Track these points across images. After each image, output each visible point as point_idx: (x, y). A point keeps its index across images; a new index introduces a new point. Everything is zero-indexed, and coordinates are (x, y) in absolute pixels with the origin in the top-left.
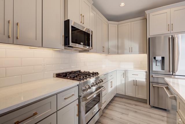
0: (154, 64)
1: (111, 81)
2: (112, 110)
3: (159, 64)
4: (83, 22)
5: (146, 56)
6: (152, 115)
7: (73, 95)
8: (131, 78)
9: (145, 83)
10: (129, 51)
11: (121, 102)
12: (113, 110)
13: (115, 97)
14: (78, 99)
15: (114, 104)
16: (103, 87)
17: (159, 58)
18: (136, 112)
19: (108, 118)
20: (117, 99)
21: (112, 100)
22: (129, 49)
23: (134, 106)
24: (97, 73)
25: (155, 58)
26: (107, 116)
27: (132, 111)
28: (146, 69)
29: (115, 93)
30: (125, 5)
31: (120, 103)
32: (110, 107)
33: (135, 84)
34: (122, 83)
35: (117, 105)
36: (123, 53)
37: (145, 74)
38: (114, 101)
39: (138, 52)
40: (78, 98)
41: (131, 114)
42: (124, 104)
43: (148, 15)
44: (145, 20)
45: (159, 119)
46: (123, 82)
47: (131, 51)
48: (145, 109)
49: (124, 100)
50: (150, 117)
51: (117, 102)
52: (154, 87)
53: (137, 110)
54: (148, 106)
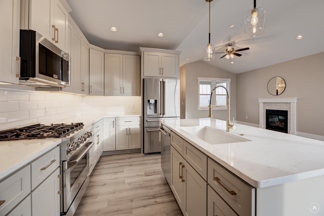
0: (148, 107)
1: (97, 134)
2: (101, 174)
3: (152, 107)
4: (56, 40)
5: (139, 98)
6: (147, 162)
7: (53, 161)
8: (123, 126)
9: (139, 129)
10: (119, 92)
11: (110, 161)
12: (103, 174)
13: (101, 157)
14: (60, 167)
15: (101, 167)
16: (93, 143)
17: (152, 101)
18: (131, 165)
19: (98, 186)
20: (104, 159)
21: (98, 162)
22: (119, 89)
23: (128, 160)
24: (82, 124)
25: (149, 101)
26: (95, 184)
27: (126, 166)
28: (141, 114)
29: (102, 151)
30: (117, 31)
31: (110, 163)
32: (97, 172)
33: (129, 132)
34: (111, 135)
35: (105, 166)
36: (111, 94)
37: (139, 119)
38: (100, 164)
39: (131, 94)
40: (59, 165)
41: (126, 169)
42: (115, 162)
43: (142, 53)
44: (139, 57)
45: (154, 163)
46: (114, 133)
47: (122, 92)
48: (140, 158)
49: (114, 157)
50: (146, 164)
51: (105, 163)
52: (148, 131)
53: (132, 163)
54: (142, 154)
